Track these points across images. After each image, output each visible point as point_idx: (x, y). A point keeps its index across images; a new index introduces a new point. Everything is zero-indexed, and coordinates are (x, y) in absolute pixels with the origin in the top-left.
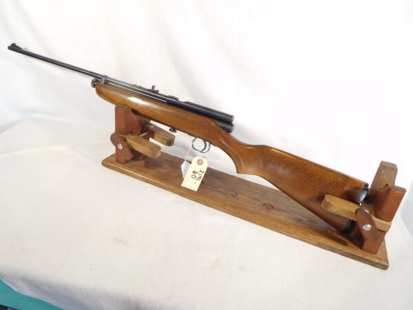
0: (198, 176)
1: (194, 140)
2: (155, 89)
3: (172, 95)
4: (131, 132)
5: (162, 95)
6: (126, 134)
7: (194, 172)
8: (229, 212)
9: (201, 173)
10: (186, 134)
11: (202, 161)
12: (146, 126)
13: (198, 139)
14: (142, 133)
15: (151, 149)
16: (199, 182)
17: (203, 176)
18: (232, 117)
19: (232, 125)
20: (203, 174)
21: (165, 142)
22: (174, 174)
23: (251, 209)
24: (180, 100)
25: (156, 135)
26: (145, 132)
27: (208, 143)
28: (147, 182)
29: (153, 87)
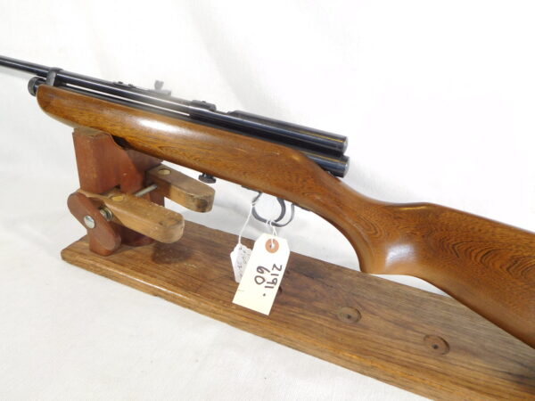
0: (269, 277)
1: (256, 199)
2: (165, 88)
3: (200, 99)
4: (118, 187)
5: (179, 101)
6: (105, 192)
7: (260, 269)
8: (348, 364)
9: (275, 271)
10: (239, 186)
11: (277, 248)
12: (151, 172)
13: (264, 195)
14: (145, 186)
15: (161, 224)
16: (273, 292)
17: (280, 279)
18: (344, 139)
19: (345, 160)
20: (281, 274)
21: (194, 204)
22: (216, 272)
23: (400, 355)
24: (218, 109)
25: (174, 190)
26: (150, 185)
27: (288, 204)
28: (156, 295)
29: (158, 84)
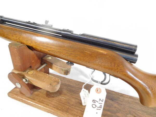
0: (98, 105)
1: (93, 72)
2: (49, 24)
4: (31, 67)
6: (24, 70)
7: (94, 101)
9: (101, 102)
10: (85, 67)
11: (100, 92)
12: (44, 58)
13: (95, 70)
14: (42, 65)
15: (51, 85)
16: (100, 112)
17: (103, 105)
18: (136, 46)
19: (137, 56)
20: (103, 103)
21: (63, 72)
22: (73, 100)
25: (54, 66)
27: (108, 75)
29: (47, 22)
